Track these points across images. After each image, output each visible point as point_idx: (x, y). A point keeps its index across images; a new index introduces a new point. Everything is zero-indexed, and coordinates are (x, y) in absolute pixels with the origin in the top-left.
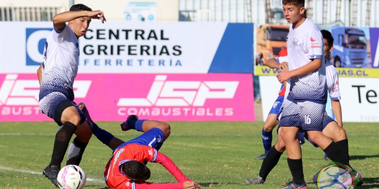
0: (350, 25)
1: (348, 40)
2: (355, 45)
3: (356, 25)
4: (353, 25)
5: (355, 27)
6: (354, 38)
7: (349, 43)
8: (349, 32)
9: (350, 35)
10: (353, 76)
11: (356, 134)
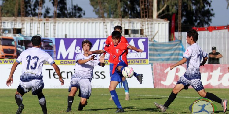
0: (44, 37)
1: (44, 45)
2: (47, 48)
3: (48, 37)
4: (46, 37)
5: (47, 38)
6: (46, 44)
7: (44, 47)
8: (44, 41)
9: (44, 42)
10: (46, 64)
11: (48, 95)
